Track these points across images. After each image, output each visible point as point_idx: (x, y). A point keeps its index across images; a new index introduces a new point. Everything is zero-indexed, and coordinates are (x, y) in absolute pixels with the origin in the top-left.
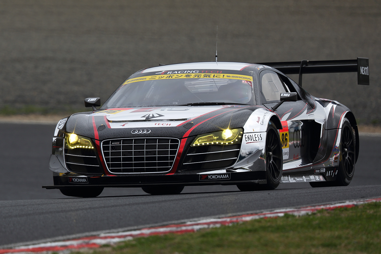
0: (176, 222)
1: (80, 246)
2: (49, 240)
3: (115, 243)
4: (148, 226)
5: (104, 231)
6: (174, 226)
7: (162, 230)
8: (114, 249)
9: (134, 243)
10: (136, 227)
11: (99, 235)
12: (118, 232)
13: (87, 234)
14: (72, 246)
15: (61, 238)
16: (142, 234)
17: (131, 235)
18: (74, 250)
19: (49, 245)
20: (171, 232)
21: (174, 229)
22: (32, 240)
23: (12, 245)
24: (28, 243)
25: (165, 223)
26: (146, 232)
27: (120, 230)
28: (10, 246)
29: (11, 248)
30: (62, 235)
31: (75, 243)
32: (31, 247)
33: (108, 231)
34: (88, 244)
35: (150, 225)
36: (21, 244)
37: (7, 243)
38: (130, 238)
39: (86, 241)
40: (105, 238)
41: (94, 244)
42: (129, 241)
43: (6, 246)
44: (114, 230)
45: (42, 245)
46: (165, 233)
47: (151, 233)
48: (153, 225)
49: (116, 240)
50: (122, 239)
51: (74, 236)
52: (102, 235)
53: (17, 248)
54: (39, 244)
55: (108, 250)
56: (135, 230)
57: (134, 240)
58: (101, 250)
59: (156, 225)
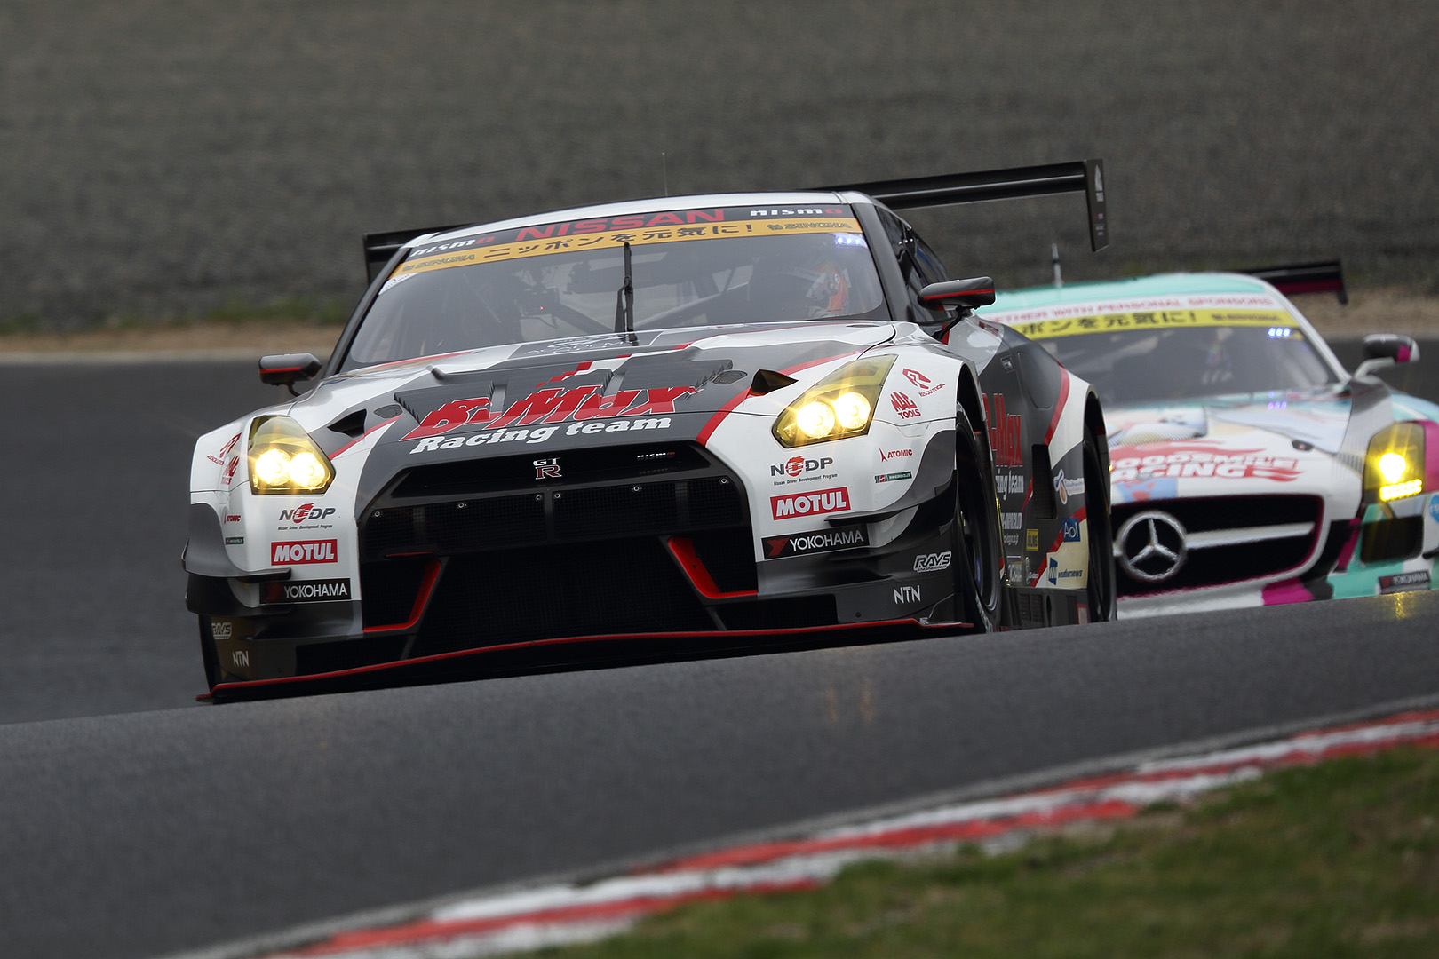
0: (1422, 701)
1: (1064, 816)
2: (944, 796)
3: (1198, 796)
4: (1319, 721)
5: (1154, 753)
6: (1417, 719)
7: (1371, 734)
8: (1191, 818)
9: (1267, 790)
10: (1272, 731)
11: (1133, 767)
12: (1206, 752)
13: (1090, 766)
14: (1032, 817)
15: (990, 786)
16: (1295, 756)
17: (1254, 763)
18: (1044, 832)
19: (944, 816)
20: (1405, 743)
21: (1414, 728)
22: (880, 799)
23: (803, 827)
24: (867, 813)
25: (1383, 708)
26: (1312, 745)
27: (1213, 742)
28: (795, 829)
29: (799, 838)
30: (995, 775)
31: (1042, 804)
32: (877, 829)
33: (1166, 750)
34: (1092, 807)
35: (1327, 719)
36: (841, 817)
37: (787, 821)
38: (1249, 774)
39: (1087, 792)
40: (1158, 777)
41: (1116, 805)
42: (1249, 784)
43: (781, 831)
44: (1193, 747)
45: (921, 819)
46: (1382, 747)
47: (1330, 752)
48: (1337, 718)
49: (1201, 783)
50: (1221, 780)
51: (1039, 777)
52: (1147, 767)
53: (827, 836)
54: (907, 813)
55: (1169, 822)
56: (1269, 740)
57: (1264, 780)
58: (1144, 823)
59: (1349, 716)
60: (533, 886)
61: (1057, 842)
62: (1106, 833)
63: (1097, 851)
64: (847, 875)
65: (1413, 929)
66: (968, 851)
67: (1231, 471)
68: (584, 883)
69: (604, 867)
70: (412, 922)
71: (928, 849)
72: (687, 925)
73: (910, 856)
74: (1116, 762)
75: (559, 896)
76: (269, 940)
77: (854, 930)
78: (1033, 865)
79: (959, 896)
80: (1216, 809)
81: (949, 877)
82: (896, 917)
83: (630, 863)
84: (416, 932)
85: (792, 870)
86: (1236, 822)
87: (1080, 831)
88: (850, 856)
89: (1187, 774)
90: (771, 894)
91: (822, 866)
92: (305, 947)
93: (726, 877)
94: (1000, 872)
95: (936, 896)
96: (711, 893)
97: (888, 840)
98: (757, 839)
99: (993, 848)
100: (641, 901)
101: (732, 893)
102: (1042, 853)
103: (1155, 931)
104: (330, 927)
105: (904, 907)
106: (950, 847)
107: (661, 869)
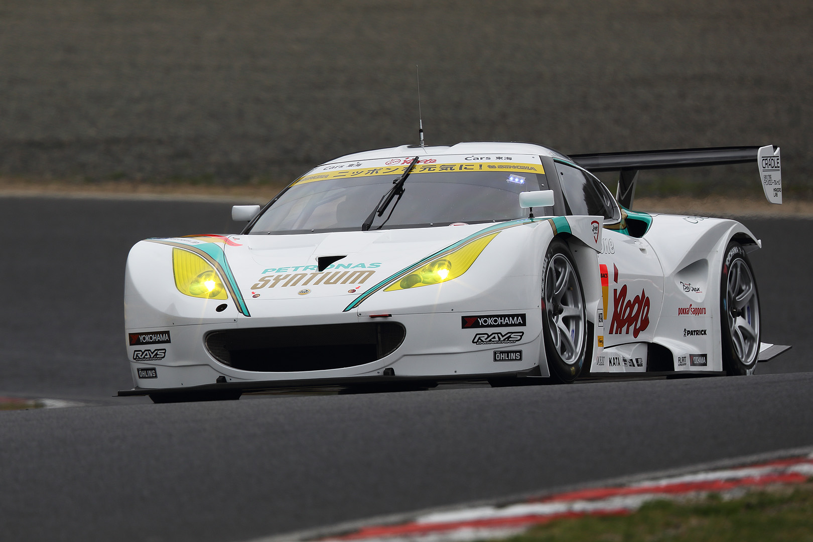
1: (766, 480)
2: (701, 466)
11: (806, 455)
13: (782, 453)
14: (748, 480)
15: (727, 462)
18: (753, 488)
19: (701, 477)
22: (667, 466)
24: (659, 474)
28: (619, 480)
29: (621, 486)
30: (731, 456)
31: (755, 473)
32: (664, 483)
34: (782, 475)
36: (644, 476)
39: (780, 467)
41: (796, 475)
43: (611, 482)
45: (688, 478)
51: (754, 458)
53: (636, 486)
54: (681, 475)
60: (473, 506)
61: (762, 494)
62: (790, 491)
63: (784, 501)
64: (645, 508)
66: (713, 497)
68: (501, 506)
69: (512, 497)
70: (404, 523)
71: (691, 495)
72: (556, 532)
73: (681, 498)
74: (797, 451)
75: (486, 512)
76: (325, 530)
78: (748, 507)
79: (707, 522)
81: (701, 511)
82: (672, 532)
83: (526, 496)
84: (407, 528)
85: (616, 503)
87: (774, 489)
88: (648, 497)
90: (603, 516)
91: (632, 502)
92: (344, 535)
93: (579, 506)
94: (730, 510)
95: (694, 521)
96: (570, 515)
97: (669, 489)
98: (598, 486)
99: (727, 497)
100: (532, 517)
101: (582, 515)
102: (754, 500)
104: (359, 524)
105: (677, 526)
106: (703, 495)
107: (543, 500)
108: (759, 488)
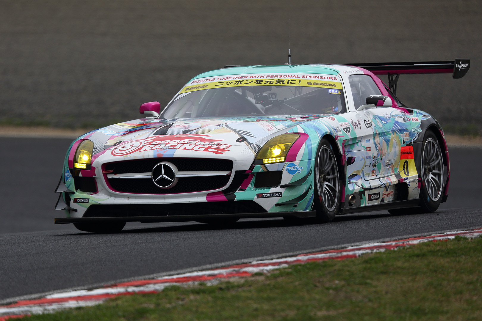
0: (335, 247)
1: (230, 275)
2: (194, 269)
3: (268, 271)
4: (305, 252)
5: (256, 258)
6: (334, 252)
7: (320, 256)
8: (267, 277)
9: (290, 270)
10: (291, 254)
11: (250, 262)
12: (272, 259)
13: (238, 261)
14: (220, 275)
15: (208, 266)
16: (298, 261)
17: (286, 262)
18: (223, 280)
19: (195, 274)
20: (330, 258)
21: (333, 254)
22: (176, 269)
23: (154, 275)
24: (172, 273)
25: (324, 248)
26: (303, 258)
27: (274, 256)
28: (152, 276)
29: (153, 279)
30: (210, 263)
31: (224, 271)
32: (175, 277)
33: (260, 258)
34: (238, 272)
35: (308, 251)
36: (165, 274)
37: (149, 274)
38: (285, 265)
39: (237, 269)
40: (258, 265)
41: (246, 272)
42: (284, 269)
43: (147, 277)
44: (267, 257)
45: (188, 275)
46: (324, 259)
47: (308, 259)
48: (310, 251)
49: (270, 268)
50: (276, 267)
51: (223, 264)
52: (254, 262)
53: (160, 279)
55: (260, 278)
56: (290, 256)
57: (289, 268)
58: (253, 279)
59: (314, 250)
60: (75, 290)
61: (228, 283)
62: (242, 281)
63: (240, 286)
64: (166, 289)
65: (332, 313)
66: (201, 284)
67: (199, 148)
68: (90, 290)
69: (95, 285)
70: (40, 298)
71: (190, 283)
72: (119, 302)
73: (185, 285)
74: (245, 261)
75: (83, 293)
77: (168, 306)
78: (221, 289)
79: (198, 297)
80: (274, 275)
81: (195, 292)
82: (181, 302)
83: (102, 284)
84: (41, 302)
85: (151, 288)
86: (280, 279)
87: (234, 280)
88: (167, 284)
89: (267, 265)
90: (144, 294)
91: (159, 287)
93: (131, 289)
94: (211, 291)
95: (192, 297)
96: (127, 293)
97: (178, 280)
99: (209, 284)
100: (107, 295)
101: (133, 293)
102: (223, 286)
103: (256, 310)
104: (16, 299)
105: (183, 300)
106: (196, 283)
107: (112, 286)
108: (226, 280)
